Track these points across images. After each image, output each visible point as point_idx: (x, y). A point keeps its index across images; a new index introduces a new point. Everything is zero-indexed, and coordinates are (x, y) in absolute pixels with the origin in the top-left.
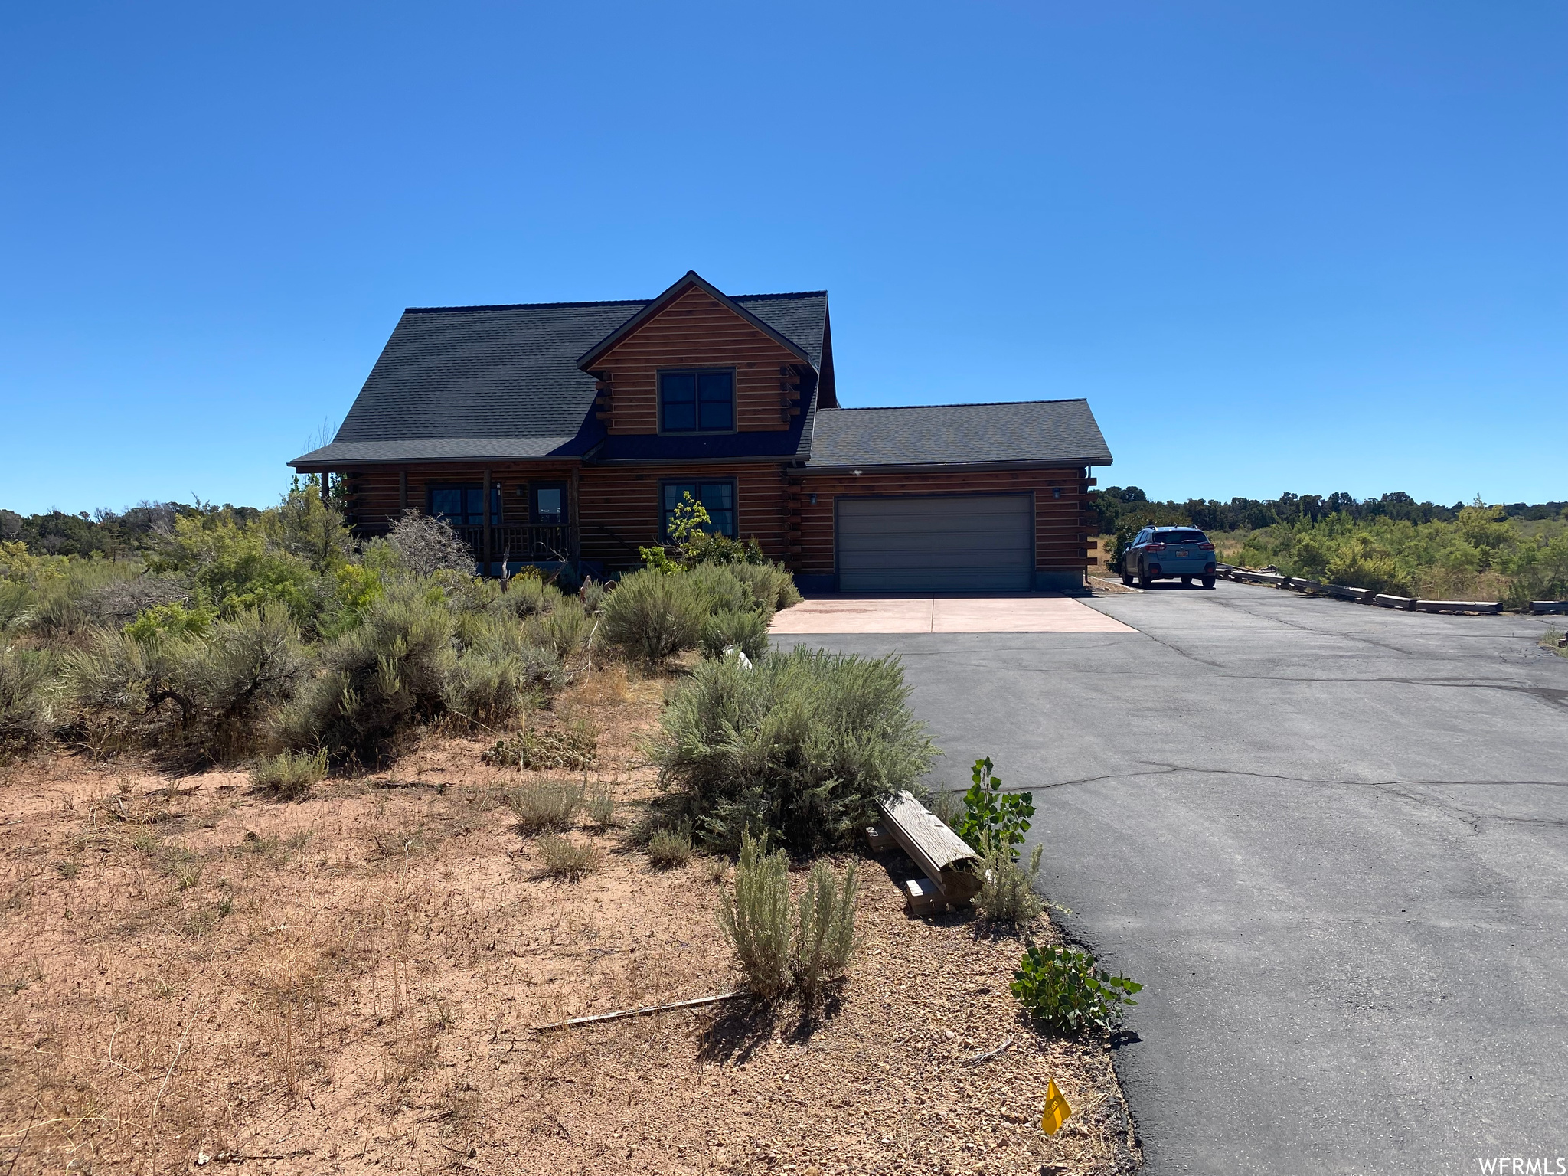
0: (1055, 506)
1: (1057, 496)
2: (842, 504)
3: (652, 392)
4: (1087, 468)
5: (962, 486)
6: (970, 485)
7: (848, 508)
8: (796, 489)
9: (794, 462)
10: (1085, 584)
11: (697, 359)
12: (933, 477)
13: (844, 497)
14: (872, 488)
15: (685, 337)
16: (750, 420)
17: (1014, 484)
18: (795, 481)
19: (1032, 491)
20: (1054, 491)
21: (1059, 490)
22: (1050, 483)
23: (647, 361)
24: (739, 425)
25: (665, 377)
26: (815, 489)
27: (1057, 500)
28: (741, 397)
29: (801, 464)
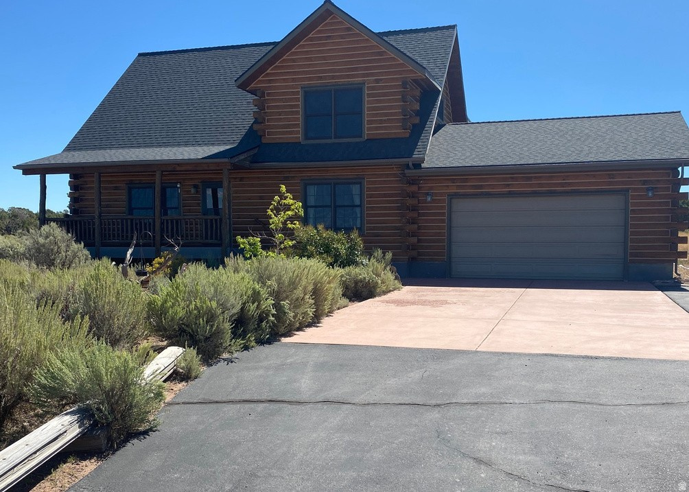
0: (648, 204)
1: (650, 195)
2: (454, 201)
3: (297, 106)
4: (680, 169)
5: (562, 185)
6: (569, 184)
7: (460, 205)
8: (414, 188)
9: (410, 164)
10: (675, 275)
11: (333, 77)
12: (536, 177)
13: (457, 195)
14: (481, 187)
15: (324, 58)
16: (377, 128)
17: (610, 183)
18: (412, 181)
19: (627, 190)
20: (648, 189)
21: (652, 189)
22: (645, 182)
23: (294, 80)
24: (367, 133)
25: (308, 94)
26: (431, 188)
27: (650, 198)
28: (370, 109)
29: (417, 166)
